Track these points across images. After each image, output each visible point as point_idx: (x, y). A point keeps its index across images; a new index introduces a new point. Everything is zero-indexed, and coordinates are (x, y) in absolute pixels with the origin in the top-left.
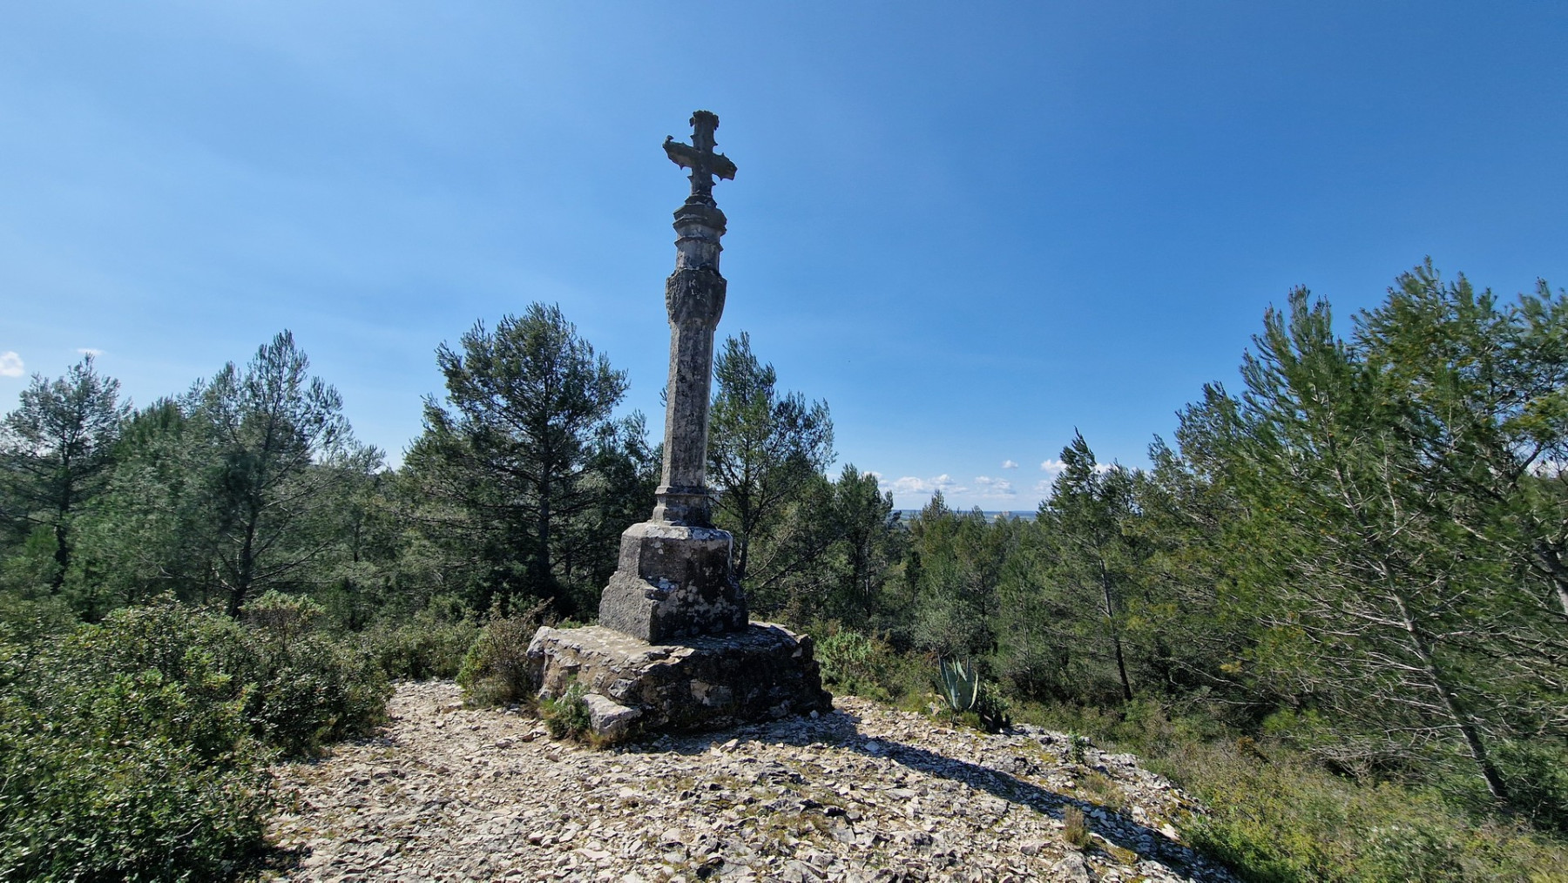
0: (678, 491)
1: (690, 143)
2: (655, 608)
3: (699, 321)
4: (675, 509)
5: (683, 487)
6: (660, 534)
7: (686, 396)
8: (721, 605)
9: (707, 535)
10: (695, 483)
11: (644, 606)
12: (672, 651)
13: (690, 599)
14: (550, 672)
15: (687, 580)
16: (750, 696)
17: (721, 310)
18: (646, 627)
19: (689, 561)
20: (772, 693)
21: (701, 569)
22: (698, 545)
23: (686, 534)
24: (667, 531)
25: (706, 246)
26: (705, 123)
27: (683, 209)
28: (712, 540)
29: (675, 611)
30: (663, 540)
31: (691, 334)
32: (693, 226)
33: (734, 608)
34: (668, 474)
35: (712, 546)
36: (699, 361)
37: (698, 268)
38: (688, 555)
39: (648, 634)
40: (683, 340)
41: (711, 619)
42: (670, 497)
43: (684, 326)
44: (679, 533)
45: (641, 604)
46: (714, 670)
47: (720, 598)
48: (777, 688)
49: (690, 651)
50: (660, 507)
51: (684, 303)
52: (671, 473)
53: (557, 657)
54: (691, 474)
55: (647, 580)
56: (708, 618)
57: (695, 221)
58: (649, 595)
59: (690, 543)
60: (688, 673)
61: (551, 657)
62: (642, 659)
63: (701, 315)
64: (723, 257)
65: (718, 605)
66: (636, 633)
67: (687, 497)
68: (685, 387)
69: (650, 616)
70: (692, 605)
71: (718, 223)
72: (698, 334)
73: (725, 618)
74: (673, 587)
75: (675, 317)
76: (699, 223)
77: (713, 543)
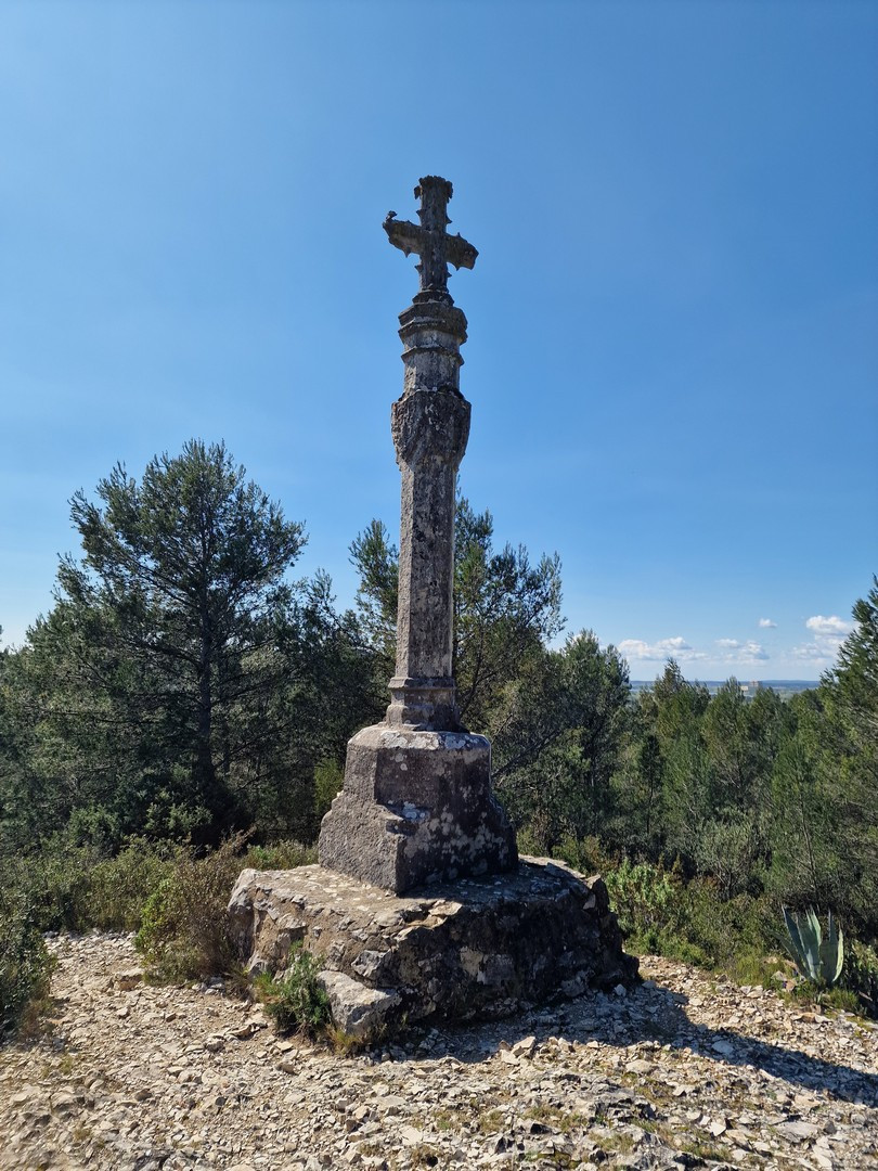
0: (420, 684)
1: (417, 221)
2: (402, 845)
3: (439, 459)
4: (418, 709)
5: (426, 678)
6: (402, 743)
7: (426, 558)
8: (483, 837)
9: (462, 743)
10: (441, 674)
11: (385, 842)
12: (431, 906)
13: (445, 831)
14: (263, 934)
15: (441, 805)
16: (536, 967)
17: (465, 443)
18: (390, 871)
19: (441, 779)
20: (563, 962)
21: (457, 790)
22: (452, 756)
23: (436, 742)
24: (410, 739)
25: (443, 358)
26: (435, 191)
27: (412, 310)
28: (469, 749)
29: (427, 849)
30: (407, 751)
31: (428, 477)
32: (425, 333)
33: (500, 840)
34: (406, 661)
35: (469, 758)
36: (441, 513)
37: (435, 389)
38: (440, 771)
39: (394, 882)
40: (419, 485)
41: (471, 857)
42: (410, 692)
43: (419, 467)
44: (426, 741)
45: (381, 840)
46: (488, 932)
47: (482, 828)
48: (570, 954)
49: (455, 907)
50: (397, 706)
51: (419, 436)
52: (410, 660)
53: (272, 913)
54: (436, 661)
55: (388, 806)
56: (468, 856)
57: (429, 326)
58: (392, 827)
59: (441, 755)
60: (456, 938)
61: (262, 914)
62: (393, 921)
63: (441, 451)
64: (462, 370)
65: (480, 837)
66: (376, 879)
67: (433, 692)
68: (423, 546)
69: (395, 856)
70: (446, 839)
71: (456, 326)
72: (438, 476)
73: (489, 855)
74: (422, 815)
75: (407, 455)
76: (434, 328)
77: (471, 753)
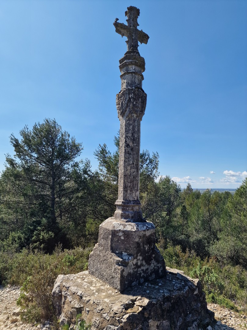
0: (128, 203)
1: (126, 24)
2: (123, 271)
3: (135, 115)
4: (127, 213)
5: (130, 201)
6: (121, 228)
7: (130, 154)
8: (153, 264)
9: (145, 227)
10: (136, 199)
11: (115, 269)
12: (135, 300)
13: (139, 264)
14: (66, 306)
15: (137, 253)
16: (179, 324)
17: (145, 109)
18: (117, 282)
19: (138, 243)
20: (188, 319)
21: (143, 247)
22: (142, 233)
23: (135, 228)
24: (125, 226)
25: (137, 76)
26: (133, 12)
27: (125, 57)
28: (148, 230)
29: (132, 272)
30: (123, 232)
31: (131, 122)
32: (130, 66)
33: (159, 265)
34: (122, 194)
35: (148, 233)
36: (136, 136)
37: (134, 88)
38: (137, 240)
39: (119, 287)
40: (127, 125)
41: (149, 273)
42: (124, 207)
43: (127, 119)
44: (131, 227)
45: (113, 268)
46: (159, 311)
47: (153, 261)
48: (191, 315)
49: (146, 301)
50: (118, 211)
51: (127, 106)
52: (124, 194)
53: (69, 298)
54: (134, 194)
55: (116, 253)
56: (148, 273)
57: (131, 64)
58: (118, 263)
59: (138, 233)
60: (147, 316)
61: (66, 297)
63: (136, 112)
64: (143, 82)
65: (152, 265)
66: (112, 284)
67: (133, 206)
68: (129, 149)
69: (119, 276)
70: (139, 267)
71: (141, 64)
72: (135, 122)
73: (156, 271)
74: (130, 258)
75: (122, 114)
76: (133, 64)
77: (149, 231)
